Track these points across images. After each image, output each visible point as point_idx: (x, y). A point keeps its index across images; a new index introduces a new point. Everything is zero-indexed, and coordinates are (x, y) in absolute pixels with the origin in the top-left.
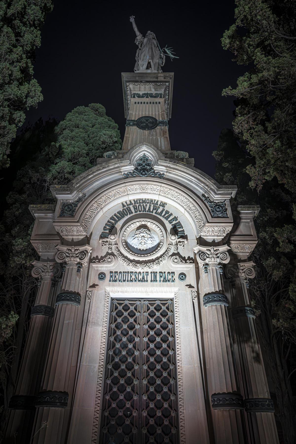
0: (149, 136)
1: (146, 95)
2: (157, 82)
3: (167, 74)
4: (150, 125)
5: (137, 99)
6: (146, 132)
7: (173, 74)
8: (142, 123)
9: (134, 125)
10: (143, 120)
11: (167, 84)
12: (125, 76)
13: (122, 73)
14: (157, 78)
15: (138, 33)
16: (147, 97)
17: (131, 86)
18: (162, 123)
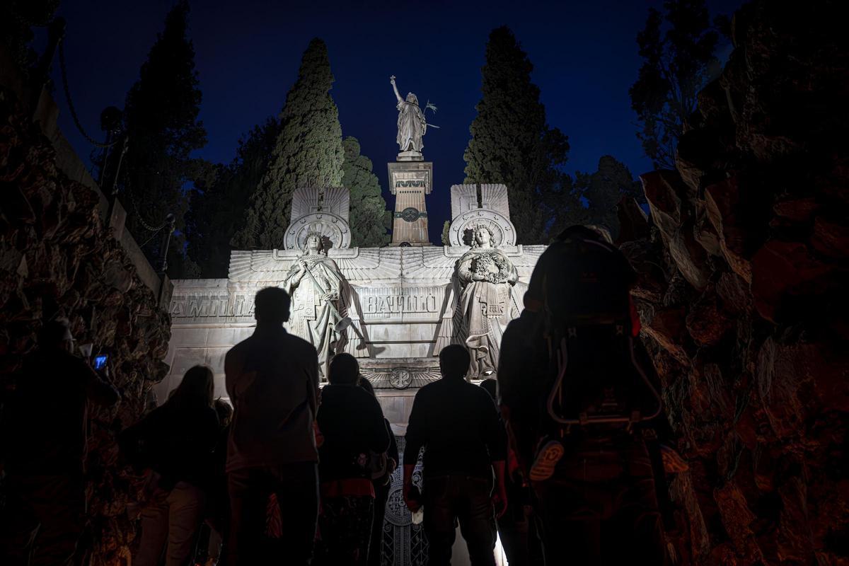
0: (412, 227)
1: (410, 183)
2: (419, 171)
3: (427, 164)
4: (413, 217)
5: (402, 189)
6: (410, 223)
7: (431, 163)
8: (407, 214)
9: (400, 217)
10: (408, 211)
11: (427, 173)
12: (390, 165)
13: (388, 164)
14: (418, 168)
15: (399, 98)
16: (410, 186)
17: (396, 174)
18: (422, 214)
